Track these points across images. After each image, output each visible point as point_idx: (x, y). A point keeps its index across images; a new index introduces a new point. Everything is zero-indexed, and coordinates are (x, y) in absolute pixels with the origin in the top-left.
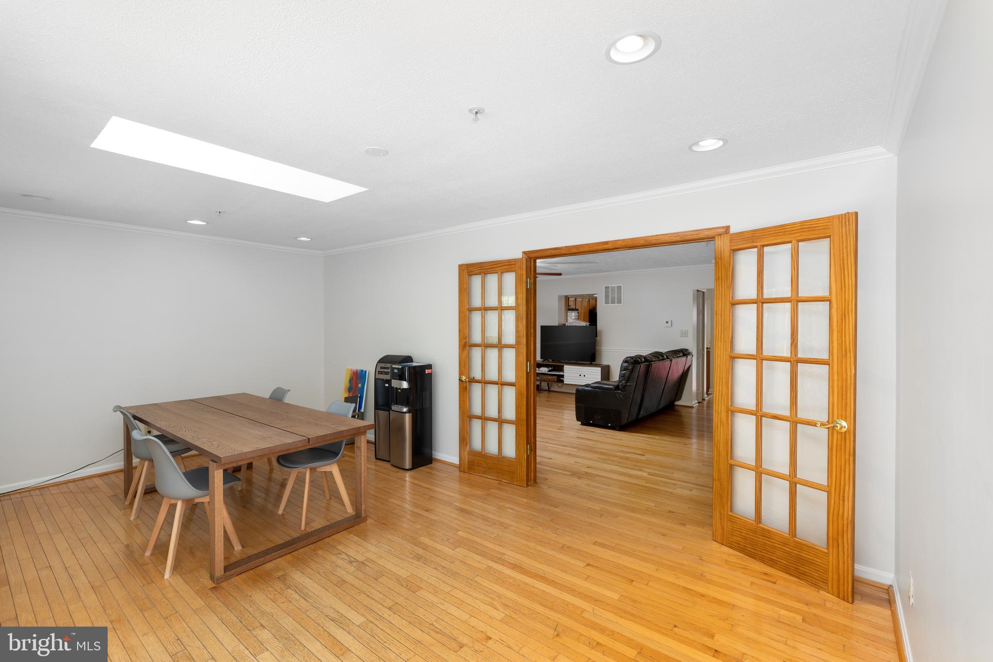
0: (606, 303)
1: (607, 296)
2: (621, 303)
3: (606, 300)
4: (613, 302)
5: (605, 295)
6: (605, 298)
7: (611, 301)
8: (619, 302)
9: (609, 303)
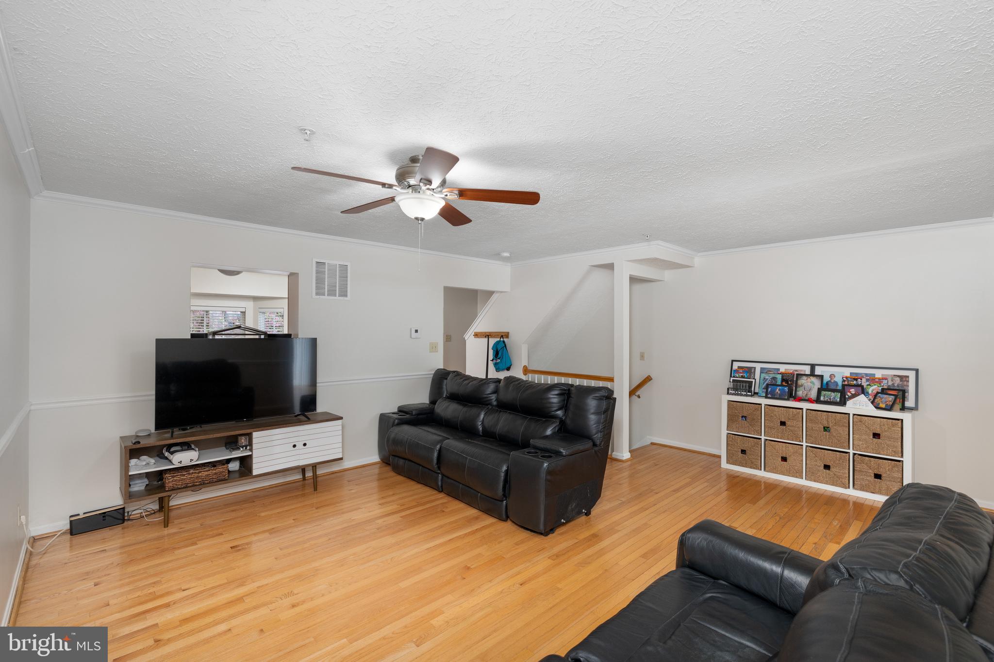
0: (317, 294)
1: (320, 281)
2: (346, 296)
3: (317, 288)
4: (332, 293)
5: (317, 280)
6: (317, 283)
7: (328, 290)
8: (344, 294)
9: (324, 294)
